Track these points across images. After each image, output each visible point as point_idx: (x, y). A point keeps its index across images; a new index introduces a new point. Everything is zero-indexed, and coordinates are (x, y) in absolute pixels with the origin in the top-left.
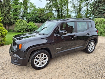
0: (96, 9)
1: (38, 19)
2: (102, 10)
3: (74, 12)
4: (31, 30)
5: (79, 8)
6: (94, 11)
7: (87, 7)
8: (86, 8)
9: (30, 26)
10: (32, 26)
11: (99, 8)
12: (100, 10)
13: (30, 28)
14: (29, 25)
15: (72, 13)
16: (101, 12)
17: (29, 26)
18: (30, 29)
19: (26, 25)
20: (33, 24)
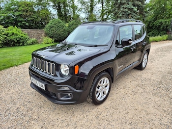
0: (119, 7)
1: (22, 21)
2: (127, 10)
3: (83, 10)
4: (16, 41)
5: (90, 4)
6: (116, 11)
7: (102, 4)
8: (101, 6)
9: (13, 34)
10: (17, 35)
11: (123, 7)
12: (124, 10)
13: (13, 38)
14: (10, 32)
15: (80, 12)
16: (125, 12)
17: (10, 34)
18: (13, 41)
19: (3, 33)
20: (18, 30)
